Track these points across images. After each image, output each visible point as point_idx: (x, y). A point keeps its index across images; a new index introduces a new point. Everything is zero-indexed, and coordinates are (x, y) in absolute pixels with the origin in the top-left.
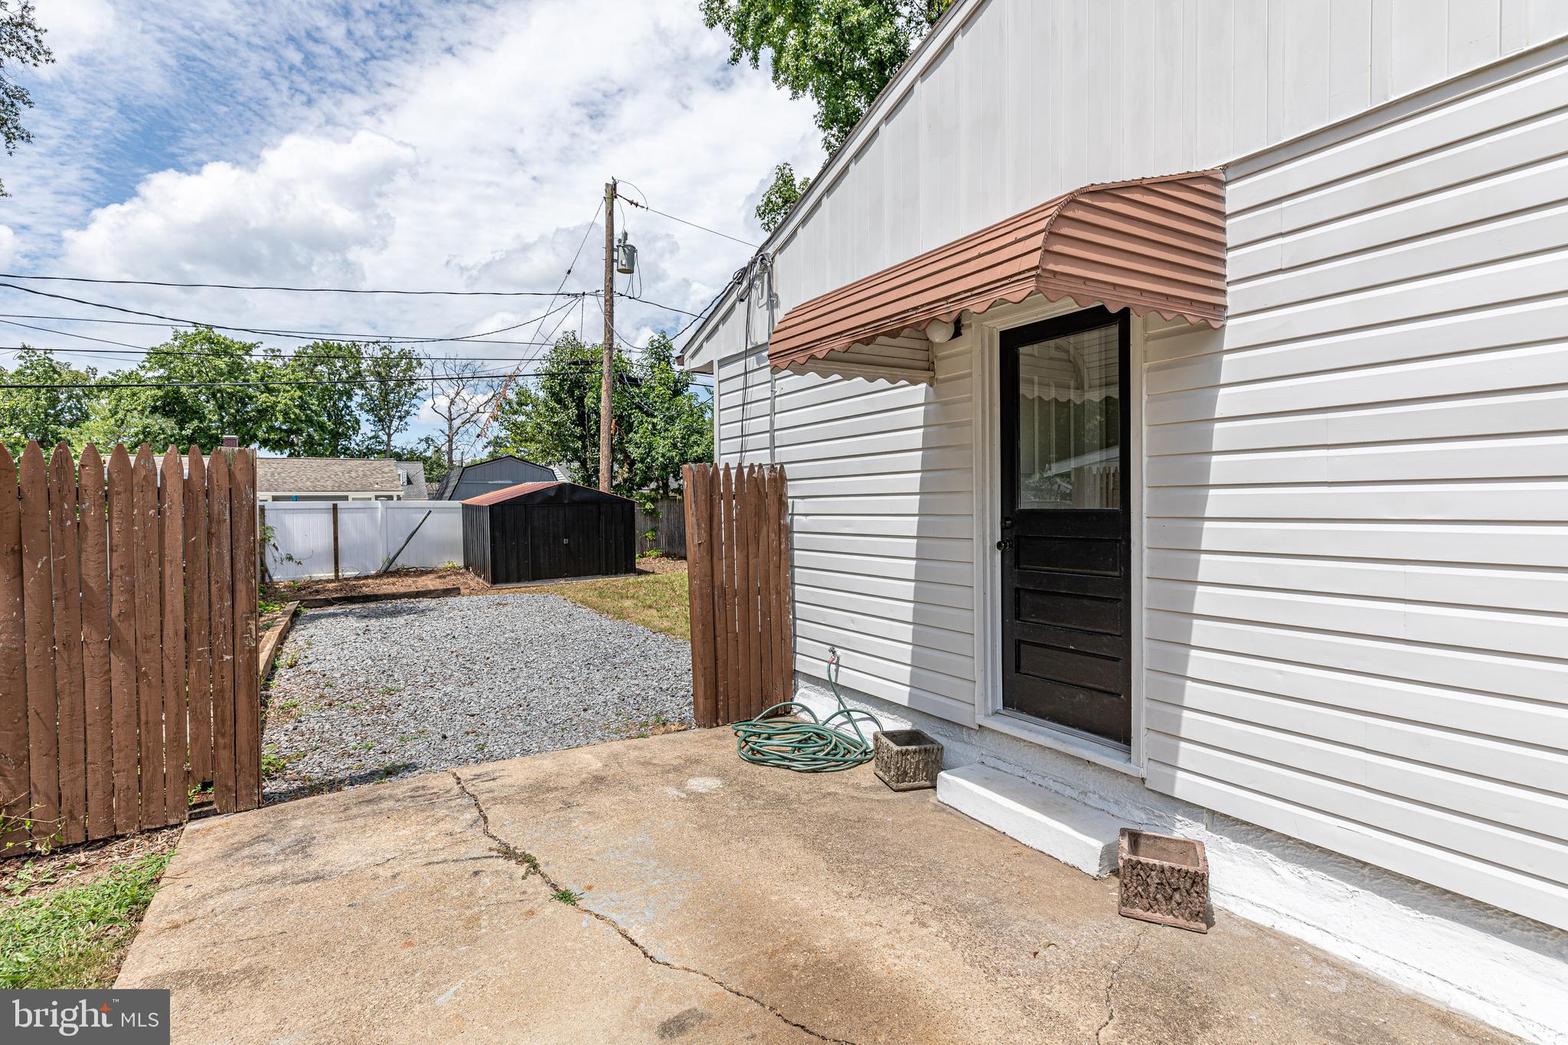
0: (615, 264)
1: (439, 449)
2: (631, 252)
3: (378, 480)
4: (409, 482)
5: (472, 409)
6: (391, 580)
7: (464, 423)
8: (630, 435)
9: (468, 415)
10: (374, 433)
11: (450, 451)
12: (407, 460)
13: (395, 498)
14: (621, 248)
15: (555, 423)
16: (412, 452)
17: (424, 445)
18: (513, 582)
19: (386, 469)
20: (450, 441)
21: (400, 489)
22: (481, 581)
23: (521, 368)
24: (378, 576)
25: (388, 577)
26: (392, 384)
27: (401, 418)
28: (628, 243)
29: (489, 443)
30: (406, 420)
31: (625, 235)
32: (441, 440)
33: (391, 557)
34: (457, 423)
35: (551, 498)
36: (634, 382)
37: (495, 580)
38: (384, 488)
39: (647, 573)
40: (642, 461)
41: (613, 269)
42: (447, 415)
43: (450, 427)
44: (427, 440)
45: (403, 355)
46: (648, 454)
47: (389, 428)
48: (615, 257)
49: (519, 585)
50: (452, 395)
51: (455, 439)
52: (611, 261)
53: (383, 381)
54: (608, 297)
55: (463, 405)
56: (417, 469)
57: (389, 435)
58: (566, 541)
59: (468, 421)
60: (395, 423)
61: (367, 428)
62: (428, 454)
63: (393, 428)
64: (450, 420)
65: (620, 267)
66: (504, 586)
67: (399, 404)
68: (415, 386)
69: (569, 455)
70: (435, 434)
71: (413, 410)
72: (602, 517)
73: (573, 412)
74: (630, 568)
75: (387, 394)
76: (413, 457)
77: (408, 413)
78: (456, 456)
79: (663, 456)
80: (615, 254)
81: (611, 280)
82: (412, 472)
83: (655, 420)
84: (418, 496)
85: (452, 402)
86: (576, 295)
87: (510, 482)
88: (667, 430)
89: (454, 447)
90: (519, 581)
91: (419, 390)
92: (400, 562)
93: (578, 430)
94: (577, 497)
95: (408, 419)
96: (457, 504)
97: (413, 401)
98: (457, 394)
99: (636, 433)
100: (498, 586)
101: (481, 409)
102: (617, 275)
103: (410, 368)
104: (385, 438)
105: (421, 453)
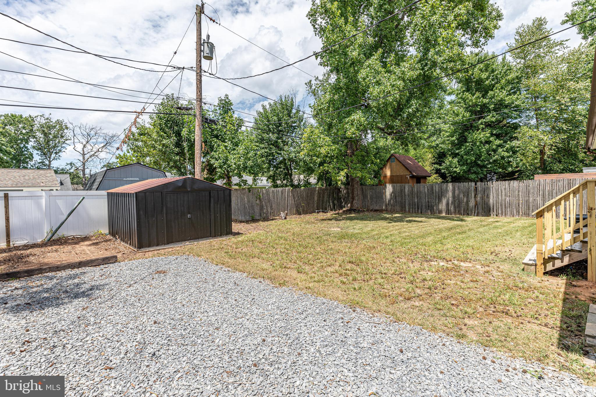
0: (202, 53)
1: (78, 169)
2: (212, 47)
3: (43, 181)
4: (62, 184)
5: (95, 150)
6: (54, 248)
7: (91, 156)
8: (212, 154)
9: (93, 153)
10: (41, 161)
11: (84, 171)
12: (60, 173)
13: (55, 190)
14: (206, 44)
15: (164, 145)
16: (62, 170)
17: (68, 167)
18: (153, 246)
19: (49, 175)
20: (84, 164)
21: (58, 185)
22: (128, 246)
23: (145, 108)
24: (43, 245)
25: (51, 245)
26: (51, 136)
27: (56, 153)
28: (210, 41)
29: (104, 166)
30: (59, 154)
31: (208, 37)
32: (79, 164)
33: (54, 230)
34: (87, 157)
35: (179, 187)
36: (213, 122)
37: (140, 246)
38: (48, 185)
39: (238, 234)
40: (221, 167)
41: (201, 56)
42: (82, 152)
43: (84, 158)
44: (71, 164)
45: (58, 122)
46: (225, 163)
47: (50, 158)
48: (202, 49)
49: (158, 248)
50: (85, 143)
51: (86, 163)
52: (199, 51)
53: (45, 134)
54: (198, 71)
55: (90, 147)
56: (67, 179)
57: (50, 162)
58: (189, 216)
59: (93, 155)
60: (53, 156)
61: (37, 157)
62: (72, 171)
63: (52, 158)
64: (84, 154)
65: (205, 55)
66: (147, 249)
67: (55, 147)
68: (65, 138)
69: (172, 164)
70: (74, 162)
71: (63, 150)
72: (212, 200)
73: (174, 139)
74: (229, 232)
75: (48, 141)
76: (63, 172)
77: (60, 151)
78: (87, 171)
79: (235, 164)
80: (202, 47)
81: (200, 61)
82: (62, 179)
83: (226, 144)
84: (68, 190)
85: (84, 146)
86: (179, 68)
87: (138, 179)
88: (234, 149)
89: (86, 167)
90: (158, 245)
91: (67, 140)
92: (61, 233)
93: (177, 150)
94: (196, 187)
95: (60, 154)
96: (104, 193)
97: (63, 145)
98: (87, 142)
99: (215, 151)
100: (143, 250)
101: (100, 150)
102: (203, 61)
103: (61, 129)
104: (47, 162)
105: (68, 170)
